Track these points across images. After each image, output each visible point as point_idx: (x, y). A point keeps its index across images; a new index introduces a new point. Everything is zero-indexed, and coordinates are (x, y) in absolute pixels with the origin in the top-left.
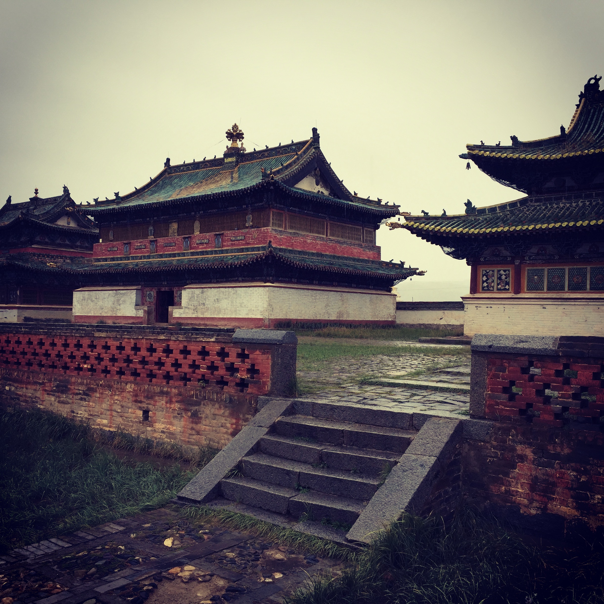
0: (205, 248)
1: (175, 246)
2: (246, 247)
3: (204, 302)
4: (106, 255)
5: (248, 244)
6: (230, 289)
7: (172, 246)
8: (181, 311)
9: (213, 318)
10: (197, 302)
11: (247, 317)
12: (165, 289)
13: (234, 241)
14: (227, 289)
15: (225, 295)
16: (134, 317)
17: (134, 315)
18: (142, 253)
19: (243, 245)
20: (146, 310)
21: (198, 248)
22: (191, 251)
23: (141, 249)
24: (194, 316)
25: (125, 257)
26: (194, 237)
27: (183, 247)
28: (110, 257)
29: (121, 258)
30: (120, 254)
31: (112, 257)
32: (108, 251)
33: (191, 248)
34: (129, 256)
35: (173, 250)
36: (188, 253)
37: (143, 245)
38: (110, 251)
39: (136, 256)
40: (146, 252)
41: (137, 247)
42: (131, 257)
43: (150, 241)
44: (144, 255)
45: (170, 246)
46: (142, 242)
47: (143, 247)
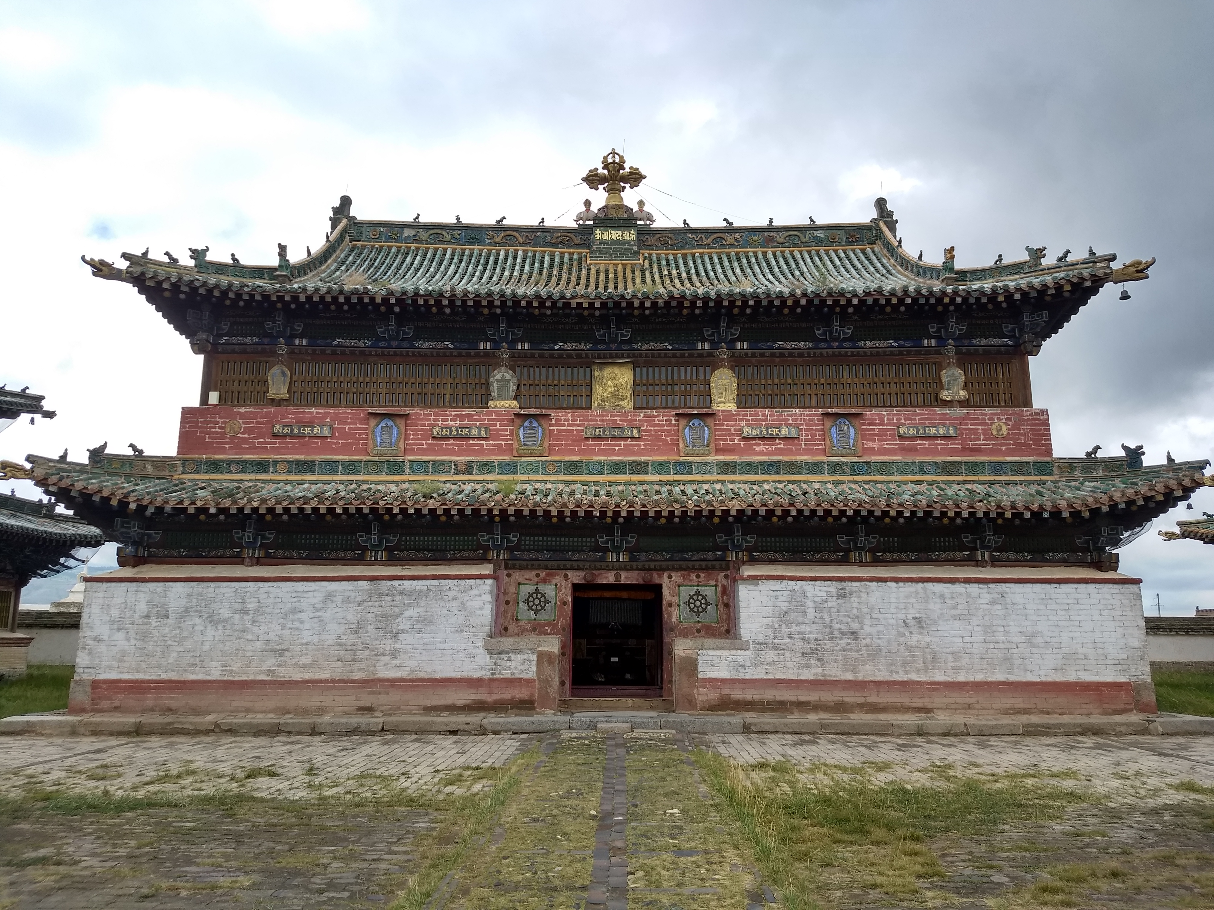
0: (782, 452)
1: (640, 438)
4: (261, 449)
5: (976, 451)
7: (626, 439)
8: (740, 656)
12: (619, 577)
13: (912, 439)
17: (487, 675)
18: (469, 451)
19: (953, 452)
20: (550, 655)
21: (749, 451)
22: (720, 458)
25: (375, 463)
26: (729, 416)
27: (681, 445)
28: (289, 457)
29: (352, 463)
30: (346, 449)
31: (302, 458)
32: (275, 436)
33: (718, 451)
34: (400, 459)
35: (627, 451)
36: (706, 464)
37: (479, 428)
38: (285, 436)
39: (442, 463)
40: (492, 452)
41: (444, 433)
42: (412, 462)
43: (517, 415)
44: (485, 459)
45: (614, 438)
46: (469, 416)
47: (475, 432)
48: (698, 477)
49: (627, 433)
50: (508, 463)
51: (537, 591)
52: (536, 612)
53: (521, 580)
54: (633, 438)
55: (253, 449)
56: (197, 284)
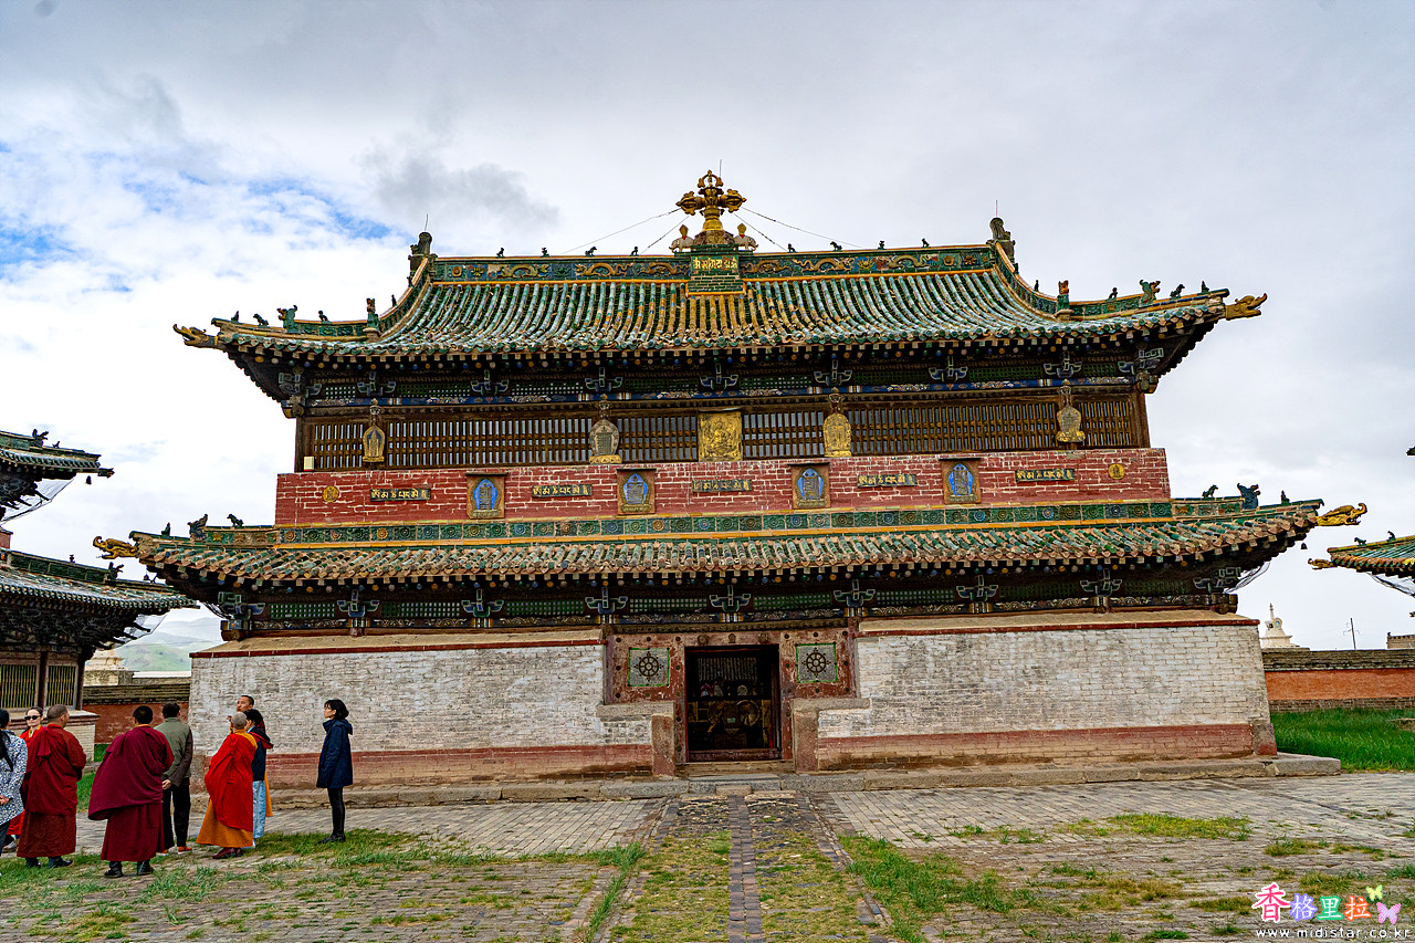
0: (897, 501)
1: (751, 491)
2: (1090, 502)
3: (975, 678)
4: (360, 515)
5: (1094, 493)
6: (1092, 635)
7: (736, 493)
8: (860, 714)
9: (1023, 734)
10: (937, 683)
11: (1179, 722)
12: (732, 638)
13: (1031, 483)
14: (1076, 635)
15: (1073, 654)
16: (595, 747)
17: (602, 742)
18: (572, 510)
19: (1071, 495)
20: (665, 721)
21: (864, 500)
22: (836, 509)
23: (569, 497)
24: (929, 730)
25: (475, 527)
26: (844, 467)
27: (795, 498)
28: (387, 523)
29: (452, 527)
30: (444, 513)
31: (401, 523)
32: (373, 501)
33: (833, 502)
34: (501, 521)
35: (738, 505)
36: (822, 516)
37: (581, 486)
38: (382, 502)
39: (544, 524)
40: (595, 510)
41: (545, 492)
42: (513, 524)
43: (621, 471)
44: (589, 518)
45: (724, 492)
46: (571, 474)
47: (576, 490)
48: (814, 531)
49: (736, 486)
50: (612, 523)
51: (649, 656)
52: (649, 677)
53: (630, 644)
54: (744, 491)
55: (352, 516)
56: (291, 349)
